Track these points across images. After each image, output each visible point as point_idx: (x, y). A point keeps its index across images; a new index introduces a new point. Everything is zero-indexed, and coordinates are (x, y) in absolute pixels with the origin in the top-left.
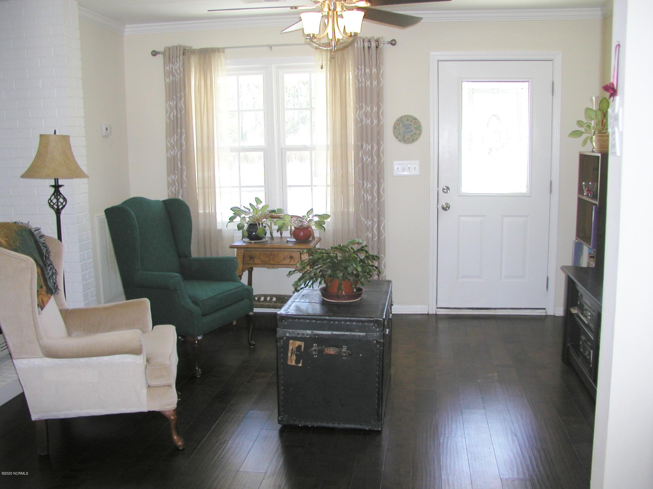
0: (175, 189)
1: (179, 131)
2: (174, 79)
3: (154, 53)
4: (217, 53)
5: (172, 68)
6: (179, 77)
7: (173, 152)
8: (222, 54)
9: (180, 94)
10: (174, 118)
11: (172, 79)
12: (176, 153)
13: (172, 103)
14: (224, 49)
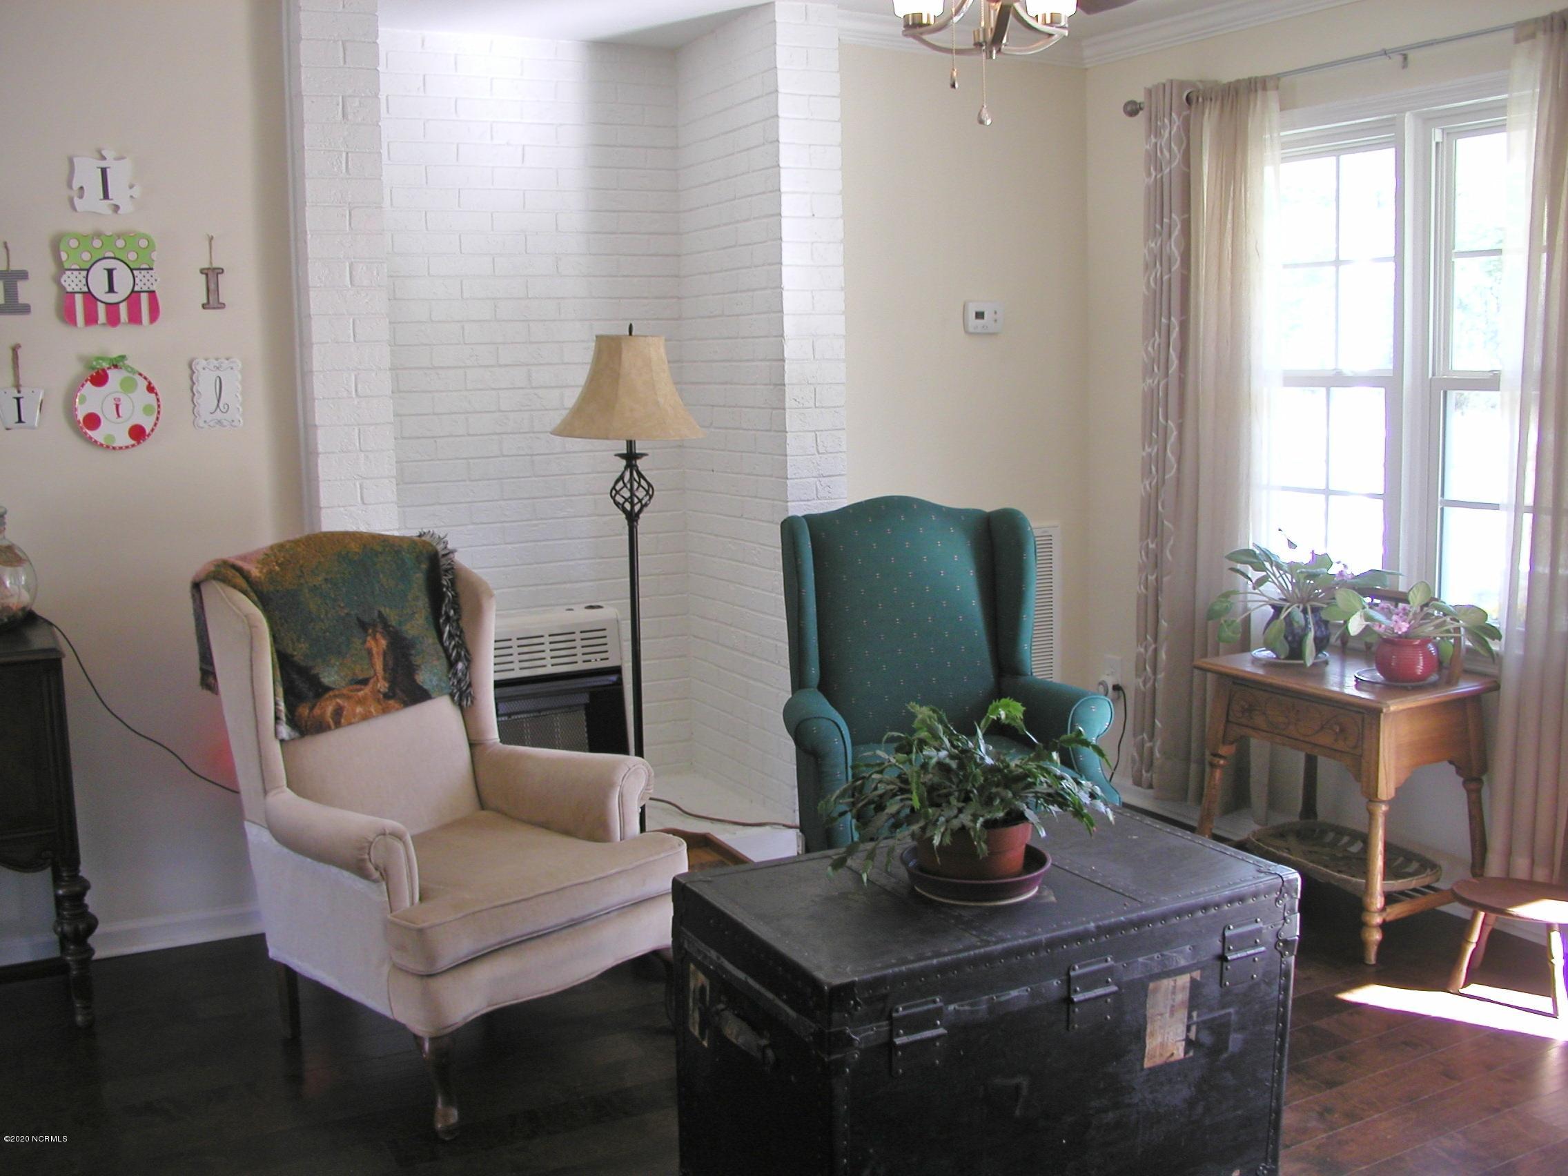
0: (1150, 484)
1: (1164, 320)
2: (1159, 176)
3: (1132, 109)
4: (1260, 93)
5: (1156, 144)
6: (1168, 170)
7: (1151, 381)
8: (1272, 96)
9: (1170, 218)
10: (1156, 284)
11: (1156, 176)
12: (1156, 382)
13: (1153, 245)
14: (1277, 77)
